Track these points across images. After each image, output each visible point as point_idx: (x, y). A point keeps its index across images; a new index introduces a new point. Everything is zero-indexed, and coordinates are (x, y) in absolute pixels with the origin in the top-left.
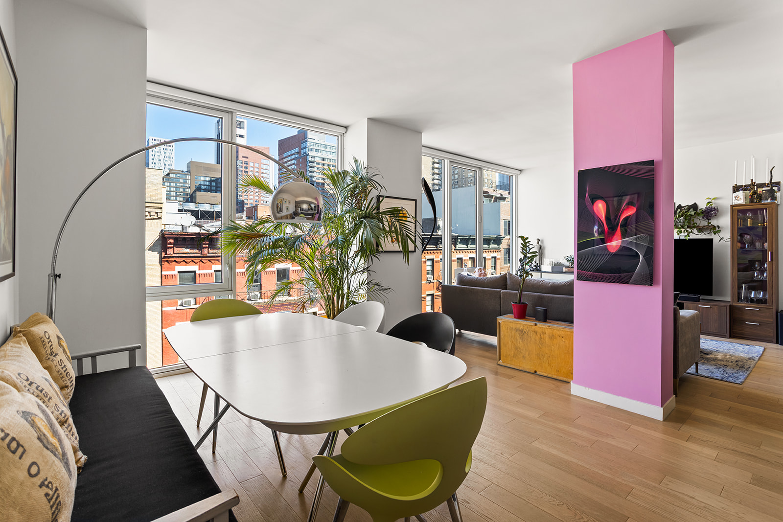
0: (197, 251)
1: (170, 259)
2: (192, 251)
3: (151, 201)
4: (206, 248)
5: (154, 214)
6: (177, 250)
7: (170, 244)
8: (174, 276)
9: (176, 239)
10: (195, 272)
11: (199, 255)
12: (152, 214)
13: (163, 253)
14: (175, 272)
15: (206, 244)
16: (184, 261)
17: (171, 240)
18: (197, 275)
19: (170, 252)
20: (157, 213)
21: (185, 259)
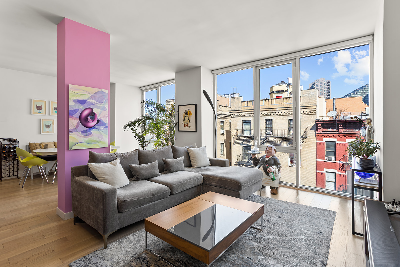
0: (336, 130)
1: (320, 134)
2: (333, 130)
3: (311, 105)
4: (341, 128)
5: (312, 112)
6: (324, 130)
7: (320, 126)
8: (323, 143)
9: (323, 124)
10: (335, 142)
11: (338, 133)
12: (311, 112)
13: (317, 131)
14: (324, 141)
15: (341, 126)
16: (328, 135)
17: (320, 124)
18: (336, 144)
19: (320, 131)
20: (314, 111)
21: (329, 135)
